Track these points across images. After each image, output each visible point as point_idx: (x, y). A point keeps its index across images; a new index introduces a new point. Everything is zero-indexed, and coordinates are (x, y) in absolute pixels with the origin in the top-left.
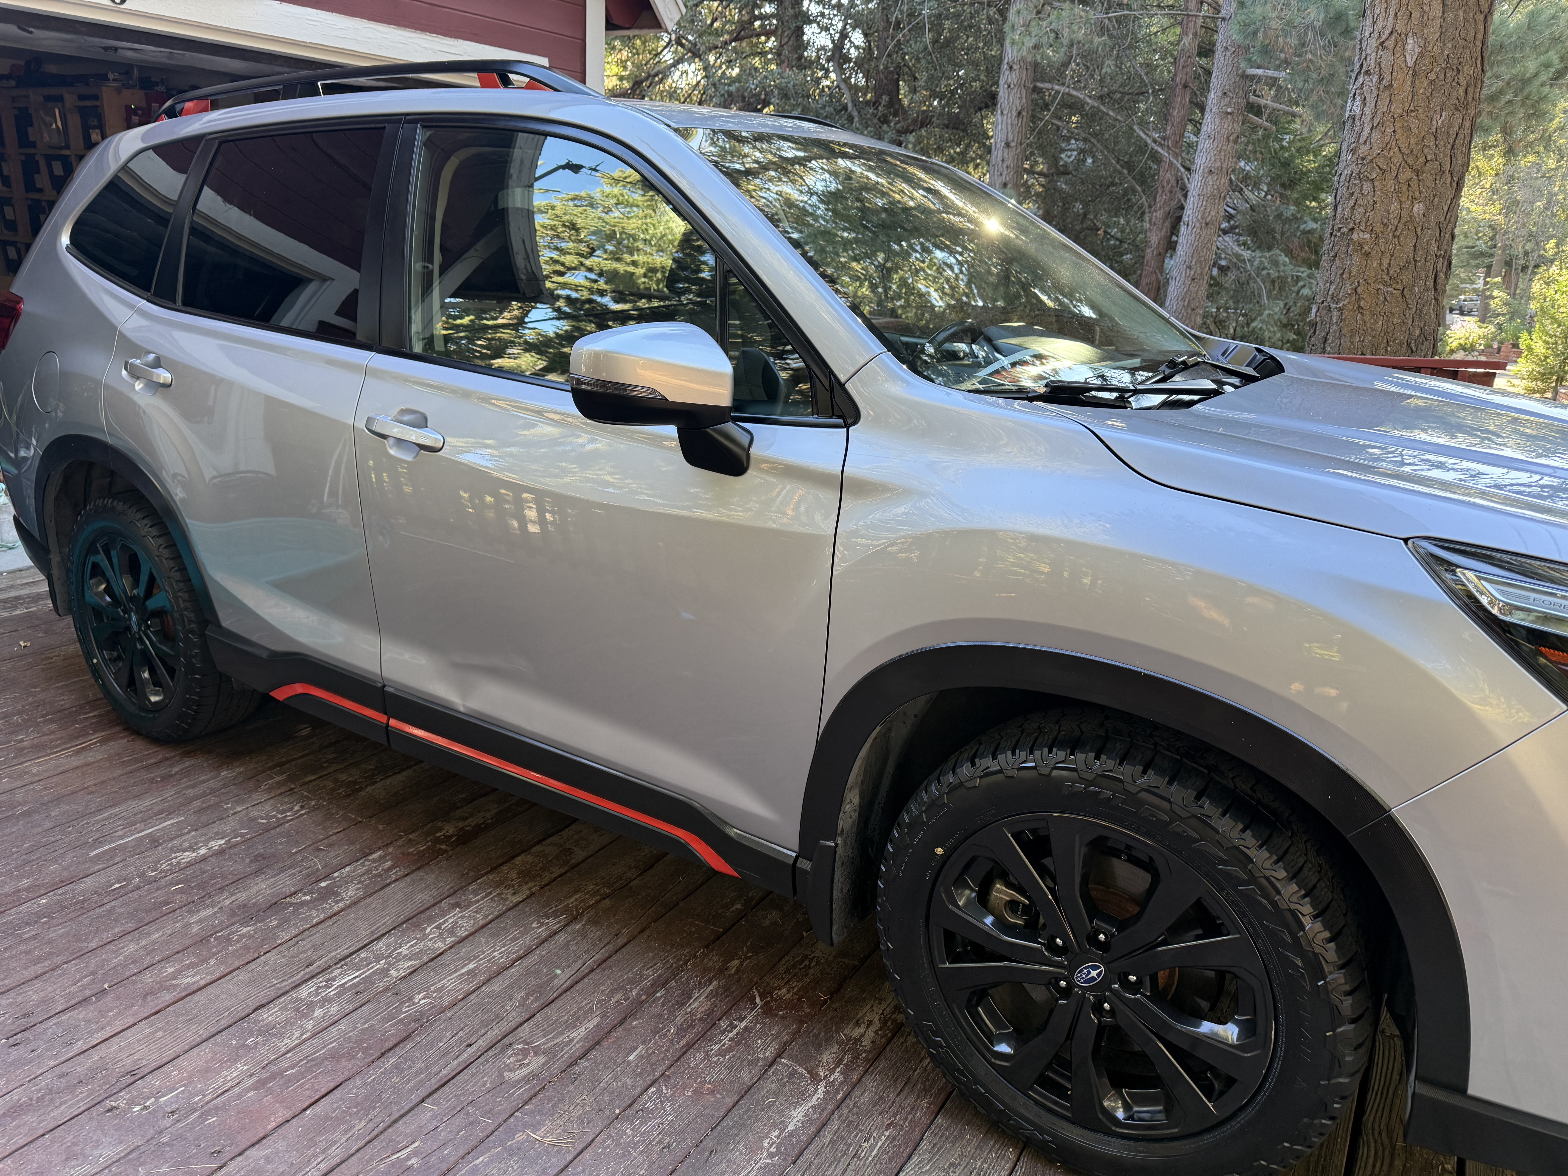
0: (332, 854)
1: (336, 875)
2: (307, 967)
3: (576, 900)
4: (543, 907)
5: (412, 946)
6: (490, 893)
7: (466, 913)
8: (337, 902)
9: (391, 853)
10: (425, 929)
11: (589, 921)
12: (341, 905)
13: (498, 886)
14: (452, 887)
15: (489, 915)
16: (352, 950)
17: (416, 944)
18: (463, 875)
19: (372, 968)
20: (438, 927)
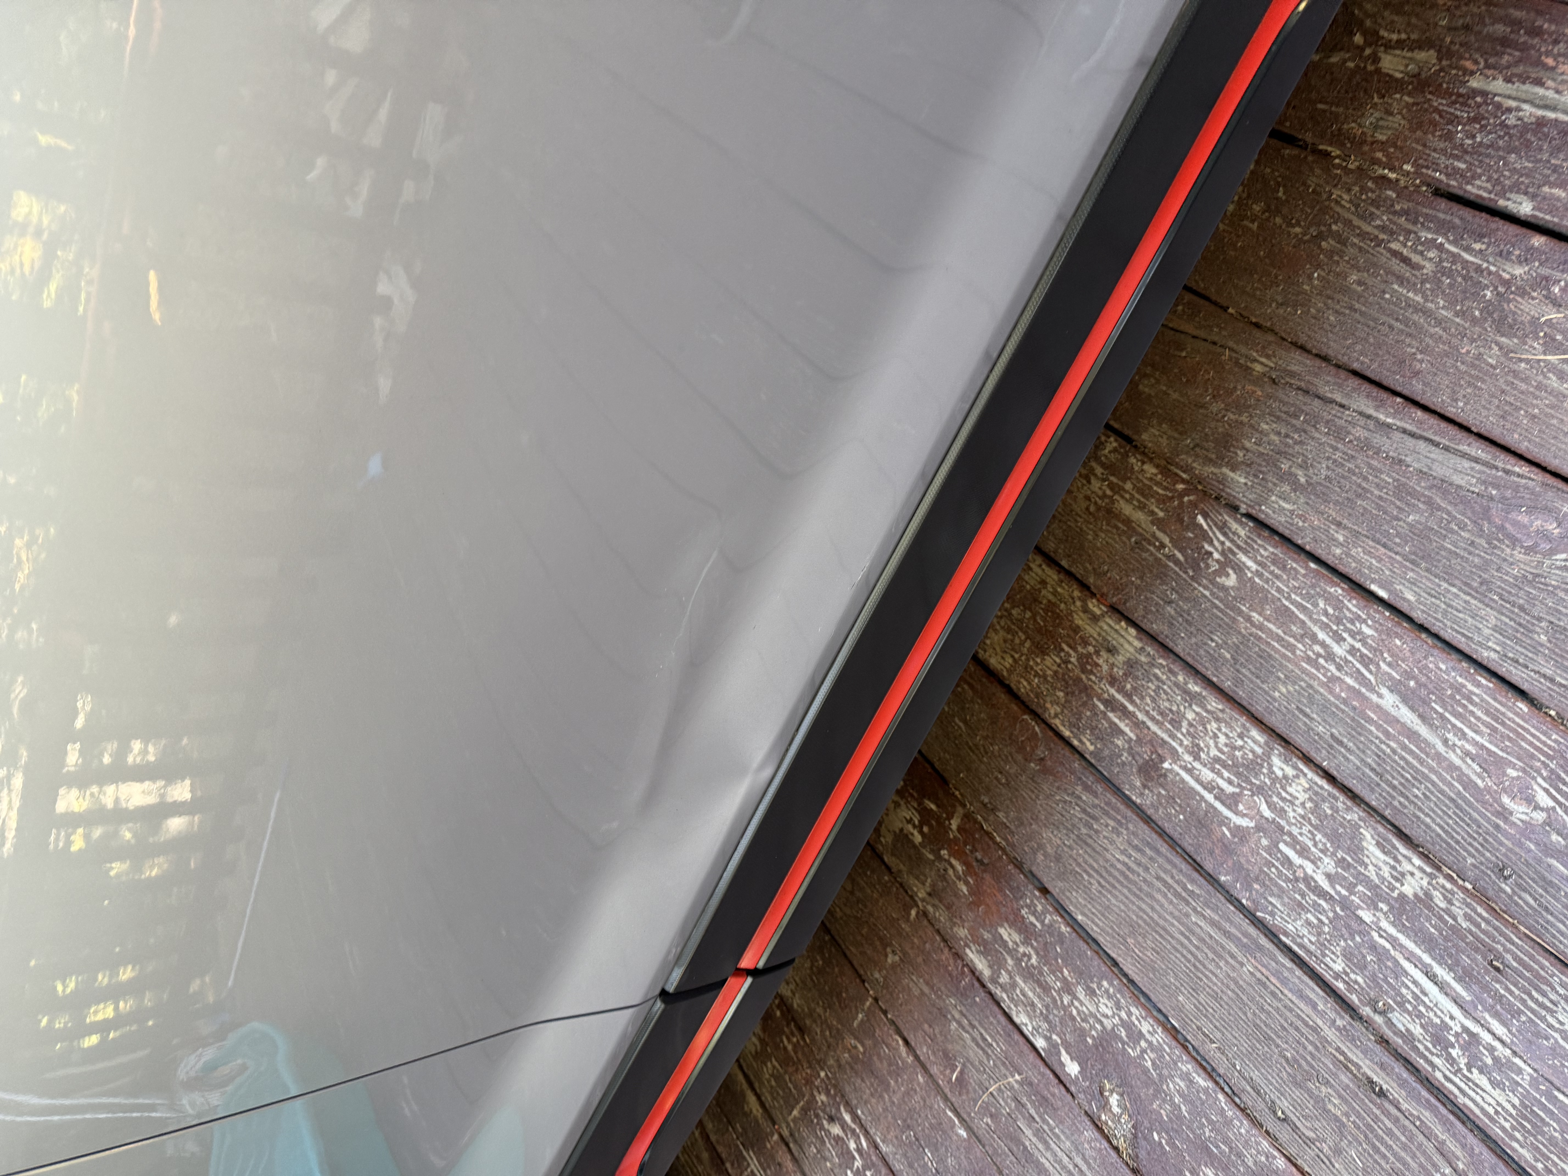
0: (974, 1053)
1: (1040, 1043)
2: (1382, 1094)
3: (1142, 507)
4: (1162, 574)
5: (1303, 852)
6: (1111, 703)
7: (1180, 744)
8: (1136, 1036)
9: (973, 931)
10: (1237, 831)
11: (1220, 460)
12: (1145, 1027)
13: (1087, 690)
14: (1087, 788)
15: (1186, 692)
16: (1315, 992)
17: (1294, 843)
18: (1045, 771)
19: (1393, 941)
20: (1231, 802)
